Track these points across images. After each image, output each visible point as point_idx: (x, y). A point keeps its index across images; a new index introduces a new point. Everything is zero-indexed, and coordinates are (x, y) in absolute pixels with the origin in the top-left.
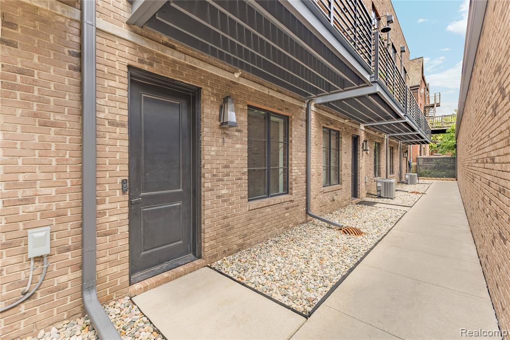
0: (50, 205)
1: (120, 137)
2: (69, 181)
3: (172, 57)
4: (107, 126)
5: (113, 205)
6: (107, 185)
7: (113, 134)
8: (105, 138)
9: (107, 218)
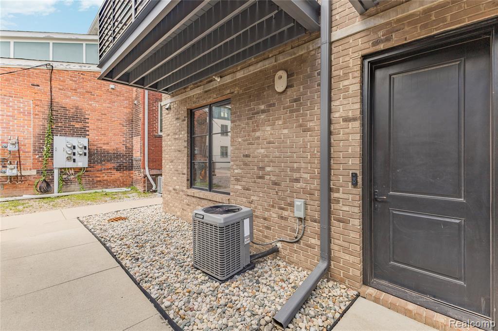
0: (306, 185)
1: (352, 132)
2: (316, 170)
3: (422, 8)
4: (342, 123)
5: (346, 196)
6: (341, 177)
7: (346, 130)
8: (340, 134)
9: (339, 206)
